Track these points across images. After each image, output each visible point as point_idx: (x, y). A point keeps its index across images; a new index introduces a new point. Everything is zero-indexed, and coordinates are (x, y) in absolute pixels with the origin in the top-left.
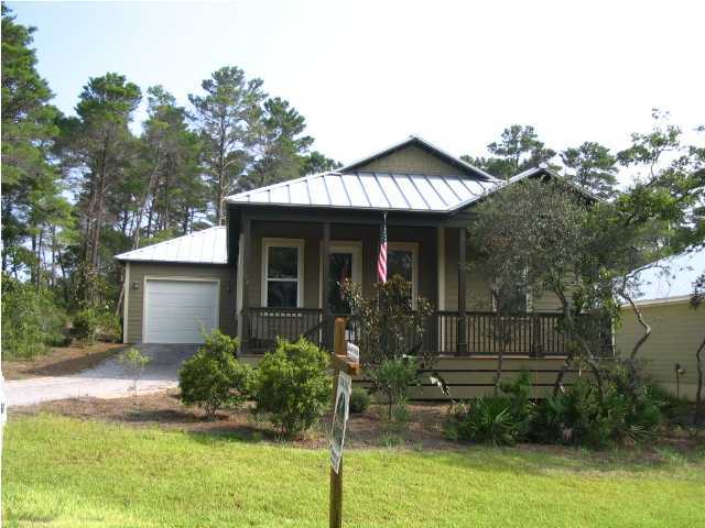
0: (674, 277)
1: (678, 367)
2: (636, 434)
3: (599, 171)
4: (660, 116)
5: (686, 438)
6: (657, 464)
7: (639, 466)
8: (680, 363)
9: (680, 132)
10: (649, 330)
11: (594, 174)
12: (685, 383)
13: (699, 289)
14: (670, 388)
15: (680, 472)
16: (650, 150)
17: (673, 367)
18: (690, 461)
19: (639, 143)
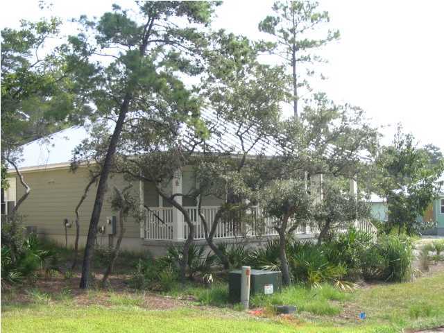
0: (53, 145)
1: (66, 221)
2: (14, 280)
3: (16, 54)
4: (45, 7)
5: (60, 280)
6: (25, 304)
7: (8, 307)
8: (68, 219)
9: (61, 22)
10: (29, 189)
11: (11, 57)
12: (70, 235)
13: (77, 156)
14: (60, 239)
15: (44, 309)
16: (37, 36)
17: (62, 223)
18: (54, 299)
19: (27, 28)
